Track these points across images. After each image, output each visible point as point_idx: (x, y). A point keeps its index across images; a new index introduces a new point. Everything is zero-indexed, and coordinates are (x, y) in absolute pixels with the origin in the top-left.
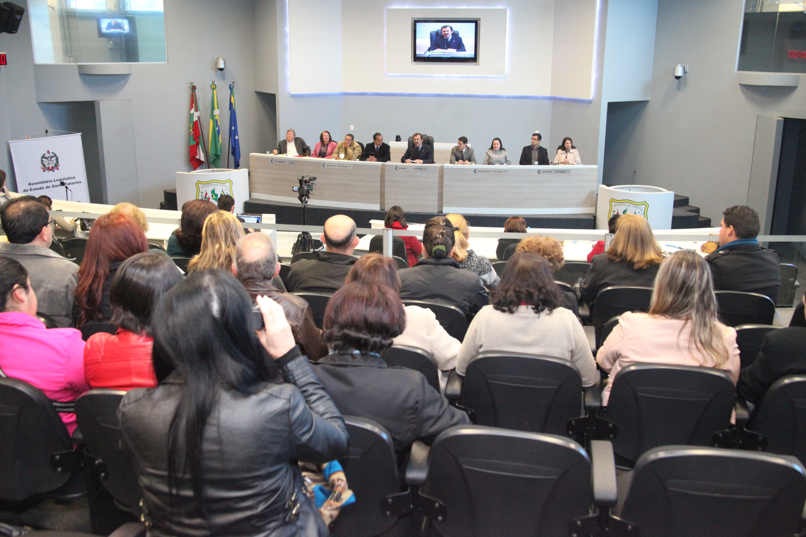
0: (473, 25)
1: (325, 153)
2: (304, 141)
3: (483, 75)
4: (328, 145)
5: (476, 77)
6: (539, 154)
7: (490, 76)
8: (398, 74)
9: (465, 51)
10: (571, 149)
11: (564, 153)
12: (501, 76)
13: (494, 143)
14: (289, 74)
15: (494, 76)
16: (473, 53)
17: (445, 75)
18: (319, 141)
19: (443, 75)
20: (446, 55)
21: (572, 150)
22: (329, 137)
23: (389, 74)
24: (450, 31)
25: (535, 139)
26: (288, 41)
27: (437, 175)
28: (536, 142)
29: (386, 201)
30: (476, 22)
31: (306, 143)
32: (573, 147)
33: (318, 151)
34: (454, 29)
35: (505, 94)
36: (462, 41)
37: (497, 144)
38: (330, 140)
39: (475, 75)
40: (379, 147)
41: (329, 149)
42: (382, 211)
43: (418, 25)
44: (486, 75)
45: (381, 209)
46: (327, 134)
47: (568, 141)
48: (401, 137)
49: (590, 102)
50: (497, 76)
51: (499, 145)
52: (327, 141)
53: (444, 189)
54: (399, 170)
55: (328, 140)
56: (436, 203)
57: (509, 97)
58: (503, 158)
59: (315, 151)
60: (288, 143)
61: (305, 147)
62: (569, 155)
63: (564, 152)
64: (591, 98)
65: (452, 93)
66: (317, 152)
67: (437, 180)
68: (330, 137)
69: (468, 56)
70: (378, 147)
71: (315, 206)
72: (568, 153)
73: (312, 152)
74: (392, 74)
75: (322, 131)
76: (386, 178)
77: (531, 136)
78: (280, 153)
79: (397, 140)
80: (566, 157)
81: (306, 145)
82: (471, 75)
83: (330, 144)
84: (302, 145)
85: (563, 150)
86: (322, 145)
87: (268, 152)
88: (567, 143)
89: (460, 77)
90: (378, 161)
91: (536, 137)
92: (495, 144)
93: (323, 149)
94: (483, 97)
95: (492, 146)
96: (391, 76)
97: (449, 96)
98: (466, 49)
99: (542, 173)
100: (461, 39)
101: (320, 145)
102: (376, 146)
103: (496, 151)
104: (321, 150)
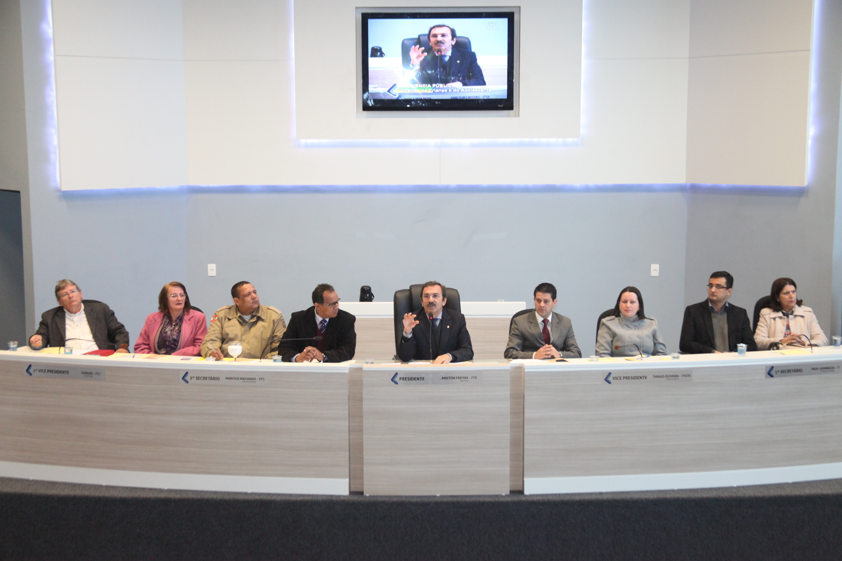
0: (504, 22)
1: (176, 341)
2: (111, 308)
3: (527, 140)
4: (180, 319)
5: (512, 145)
6: (729, 321)
7: (544, 140)
8: (324, 141)
9: (484, 84)
10: (797, 306)
11: (780, 318)
12: (570, 140)
13: (623, 298)
14: (55, 140)
15: (552, 140)
16: (505, 87)
17: (439, 141)
18: (155, 307)
19: (432, 142)
20: (440, 93)
21: (798, 310)
22: (184, 298)
23: (303, 141)
24: (450, 37)
25: (719, 286)
26: (51, 58)
27: (506, 392)
28: (721, 293)
29: (367, 469)
30: (510, 16)
31: (116, 315)
32: (799, 303)
33: (155, 337)
34: (458, 34)
35: (578, 182)
36: (476, 60)
37: (632, 302)
38: (187, 306)
39: (508, 140)
40: (327, 320)
41: (187, 329)
42: (356, 498)
43: (371, 22)
44: (536, 140)
45: (351, 493)
46: (179, 291)
47: (789, 288)
48: (373, 291)
49: (800, 192)
50: (560, 140)
51: (635, 307)
52: (179, 310)
53: (528, 428)
54: (400, 382)
55: (182, 306)
56: (506, 469)
57: (587, 189)
58: (648, 336)
59: (146, 335)
60: (67, 315)
61: (113, 326)
62: (793, 322)
63: (780, 314)
64: (805, 184)
65: (453, 181)
66: (152, 338)
67: (506, 406)
68: (187, 298)
69: (492, 96)
70: (324, 320)
71: (161, 491)
72: (791, 316)
73: (134, 339)
74: (309, 141)
75: (165, 282)
76: (367, 406)
77: (706, 279)
78: (48, 343)
79: (362, 299)
80: (788, 327)
81: (116, 319)
82: (500, 140)
83: (186, 318)
84: (106, 321)
85: (776, 310)
86: (166, 320)
87: (12, 345)
88: (788, 293)
89: (473, 146)
90: (329, 359)
91: (722, 281)
92: (626, 302)
93: (168, 329)
94: (526, 190)
95: (617, 306)
96: (307, 146)
97: (446, 190)
98: (486, 79)
99: (779, 373)
100: (473, 56)
101: (159, 320)
102: (319, 319)
103: (626, 318)
104: (162, 333)
